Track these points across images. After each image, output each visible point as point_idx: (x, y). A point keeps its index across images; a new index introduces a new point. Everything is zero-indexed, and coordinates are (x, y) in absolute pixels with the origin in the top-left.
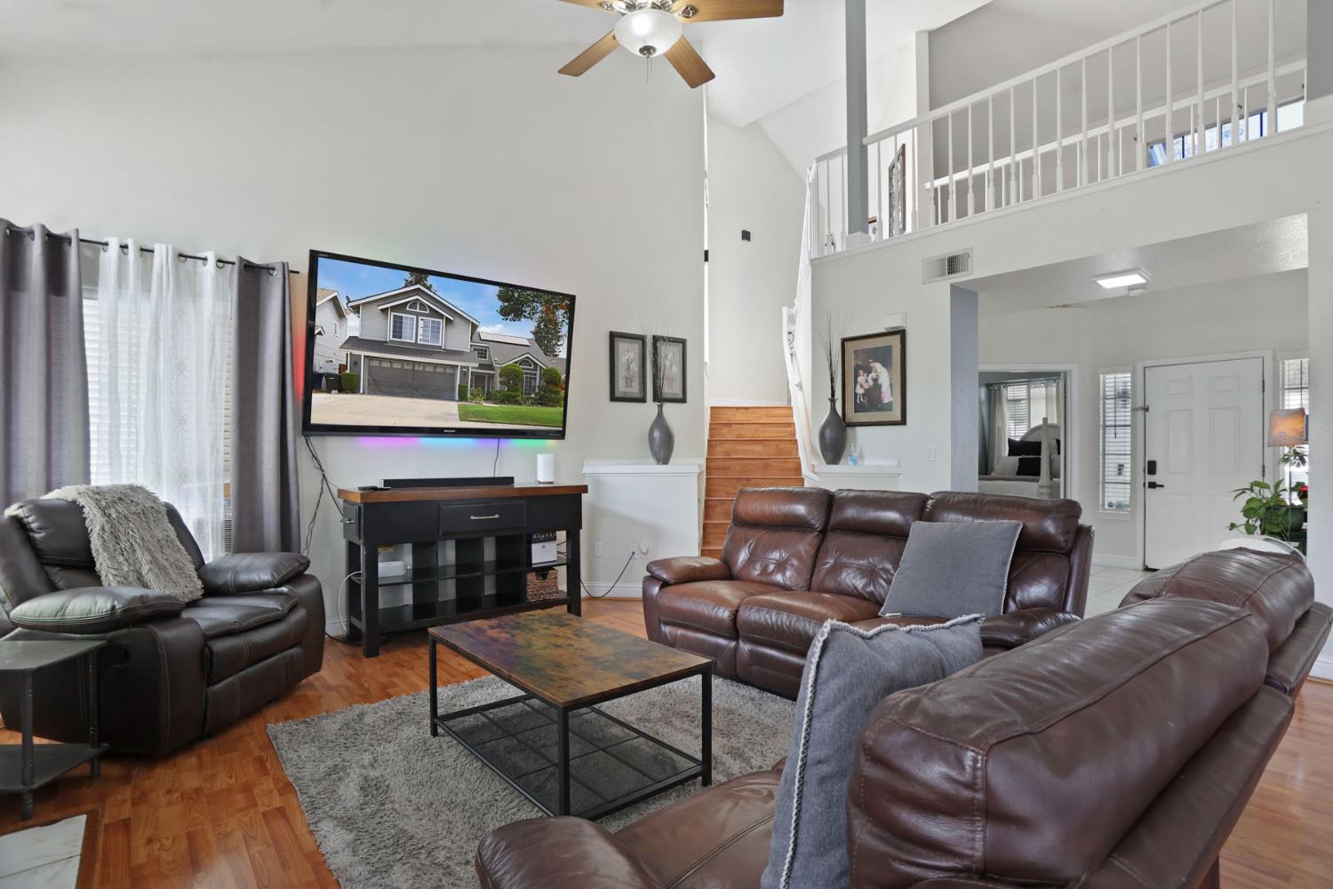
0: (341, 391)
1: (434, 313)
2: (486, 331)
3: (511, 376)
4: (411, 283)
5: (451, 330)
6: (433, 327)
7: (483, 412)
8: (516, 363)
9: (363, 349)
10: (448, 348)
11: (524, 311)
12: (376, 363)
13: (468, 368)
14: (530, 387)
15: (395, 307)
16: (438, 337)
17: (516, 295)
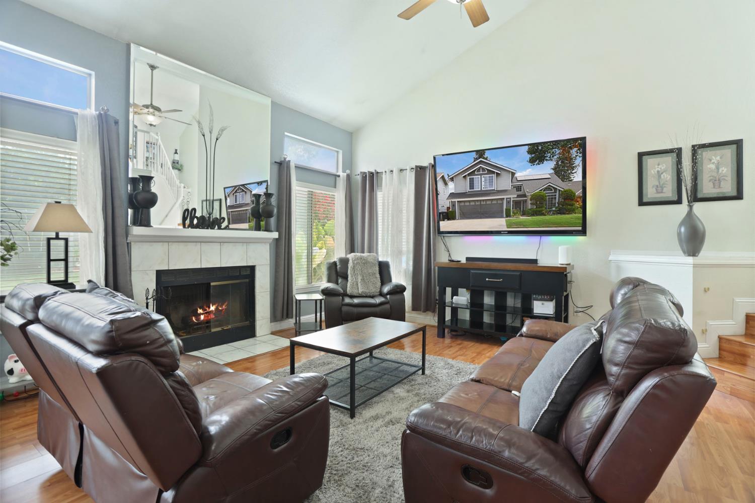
0: (449, 219)
1: (490, 172)
2: (520, 175)
3: (539, 200)
4: (476, 159)
5: (499, 178)
6: (490, 180)
7: (520, 222)
8: (541, 190)
9: (457, 198)
10: (498, 189)
11: (546, 157)
12: (462, 204)
13: (510, 198)
14: (552, 203)
15: (469, 174)
16: (492, 185)
17: (540, 148)
